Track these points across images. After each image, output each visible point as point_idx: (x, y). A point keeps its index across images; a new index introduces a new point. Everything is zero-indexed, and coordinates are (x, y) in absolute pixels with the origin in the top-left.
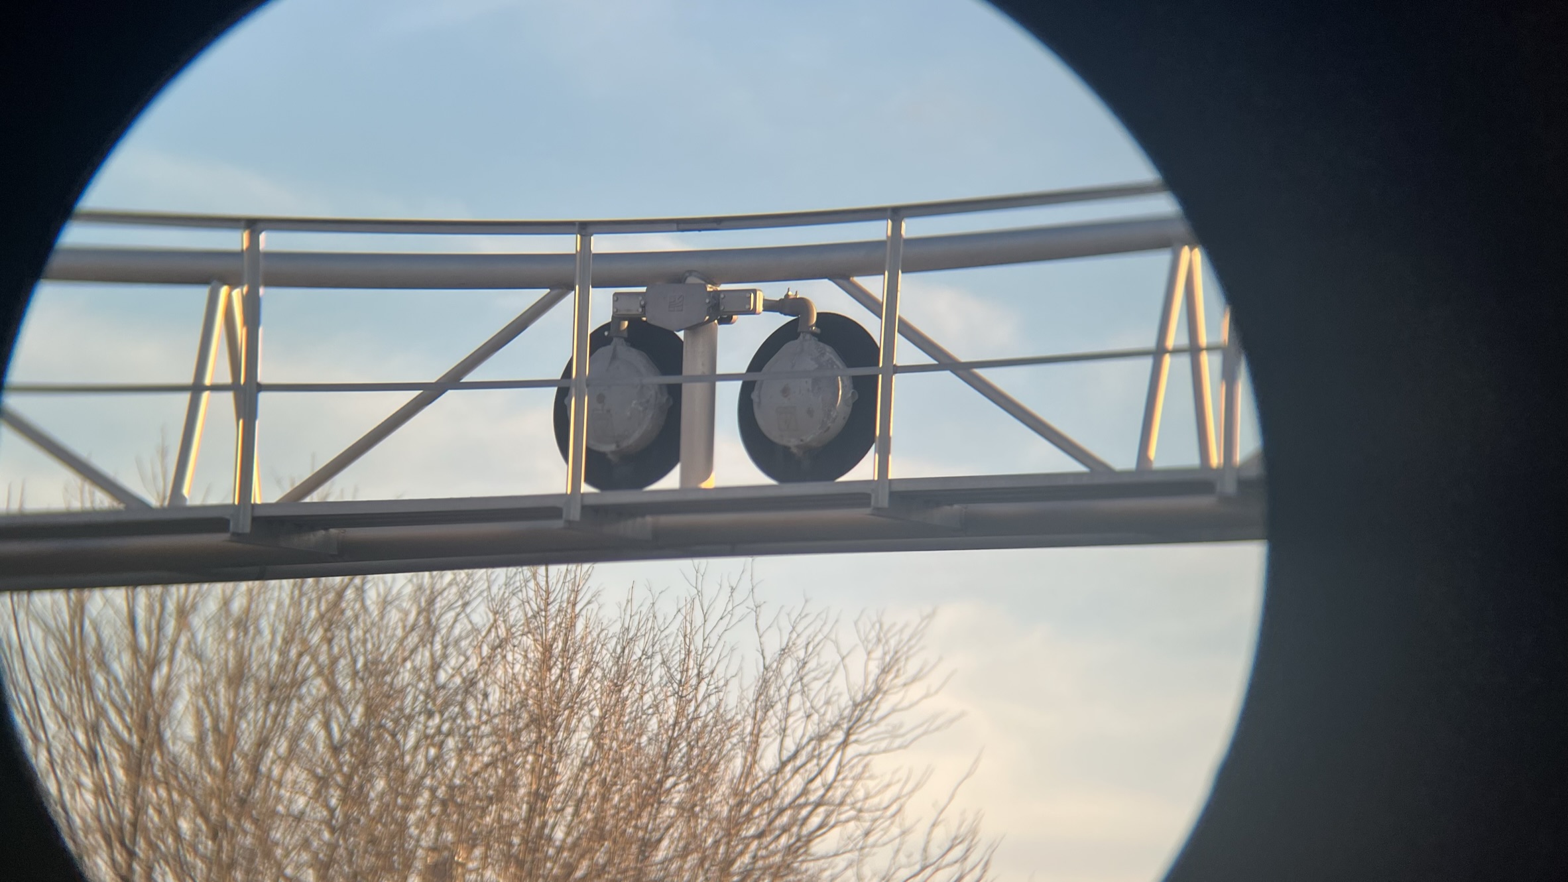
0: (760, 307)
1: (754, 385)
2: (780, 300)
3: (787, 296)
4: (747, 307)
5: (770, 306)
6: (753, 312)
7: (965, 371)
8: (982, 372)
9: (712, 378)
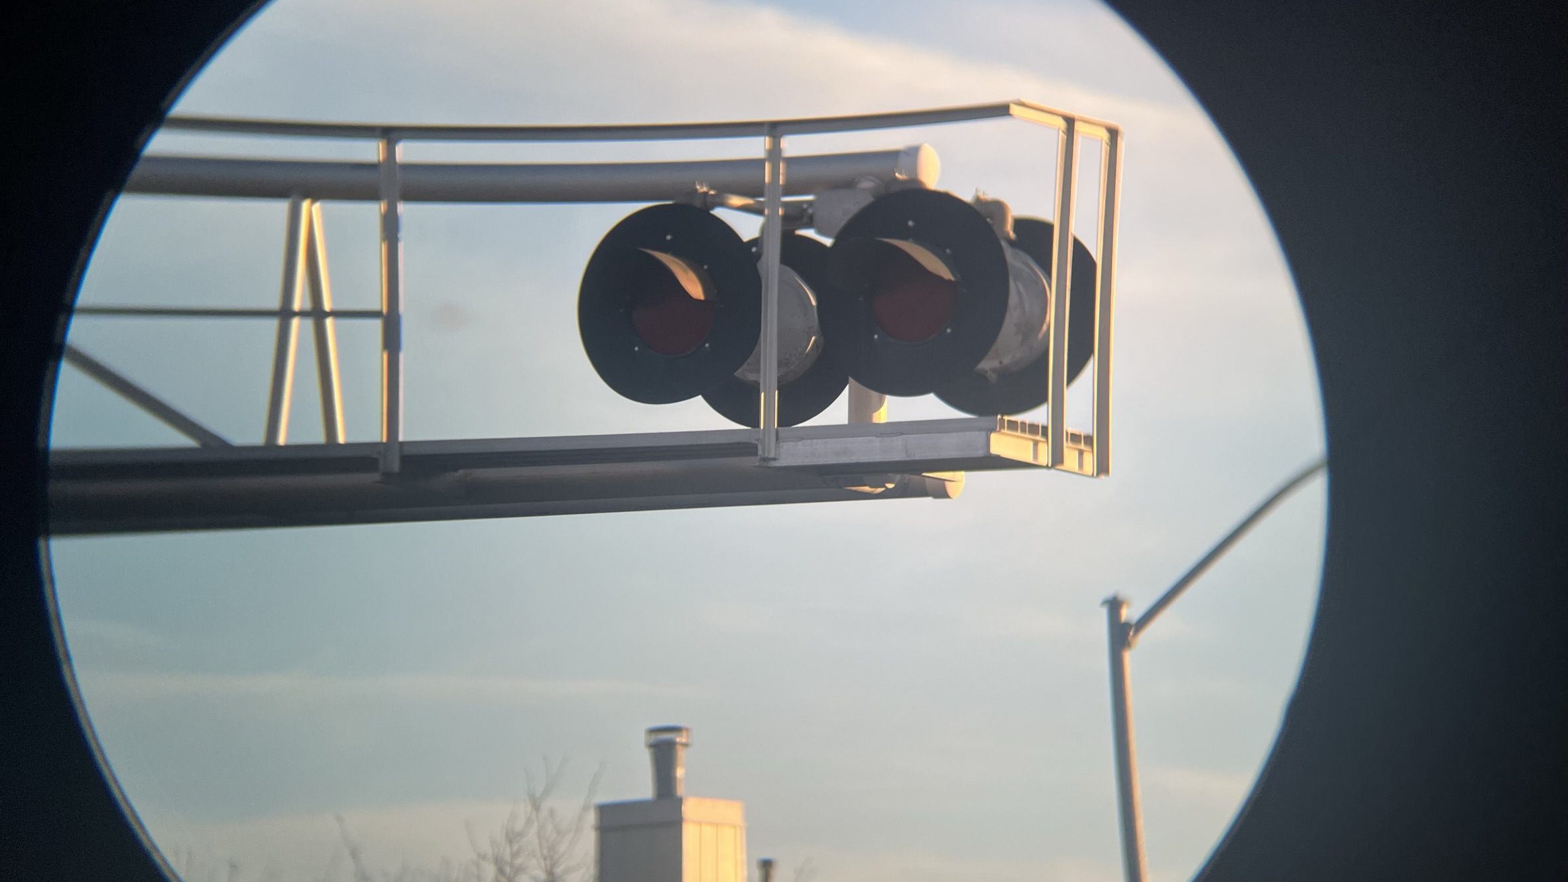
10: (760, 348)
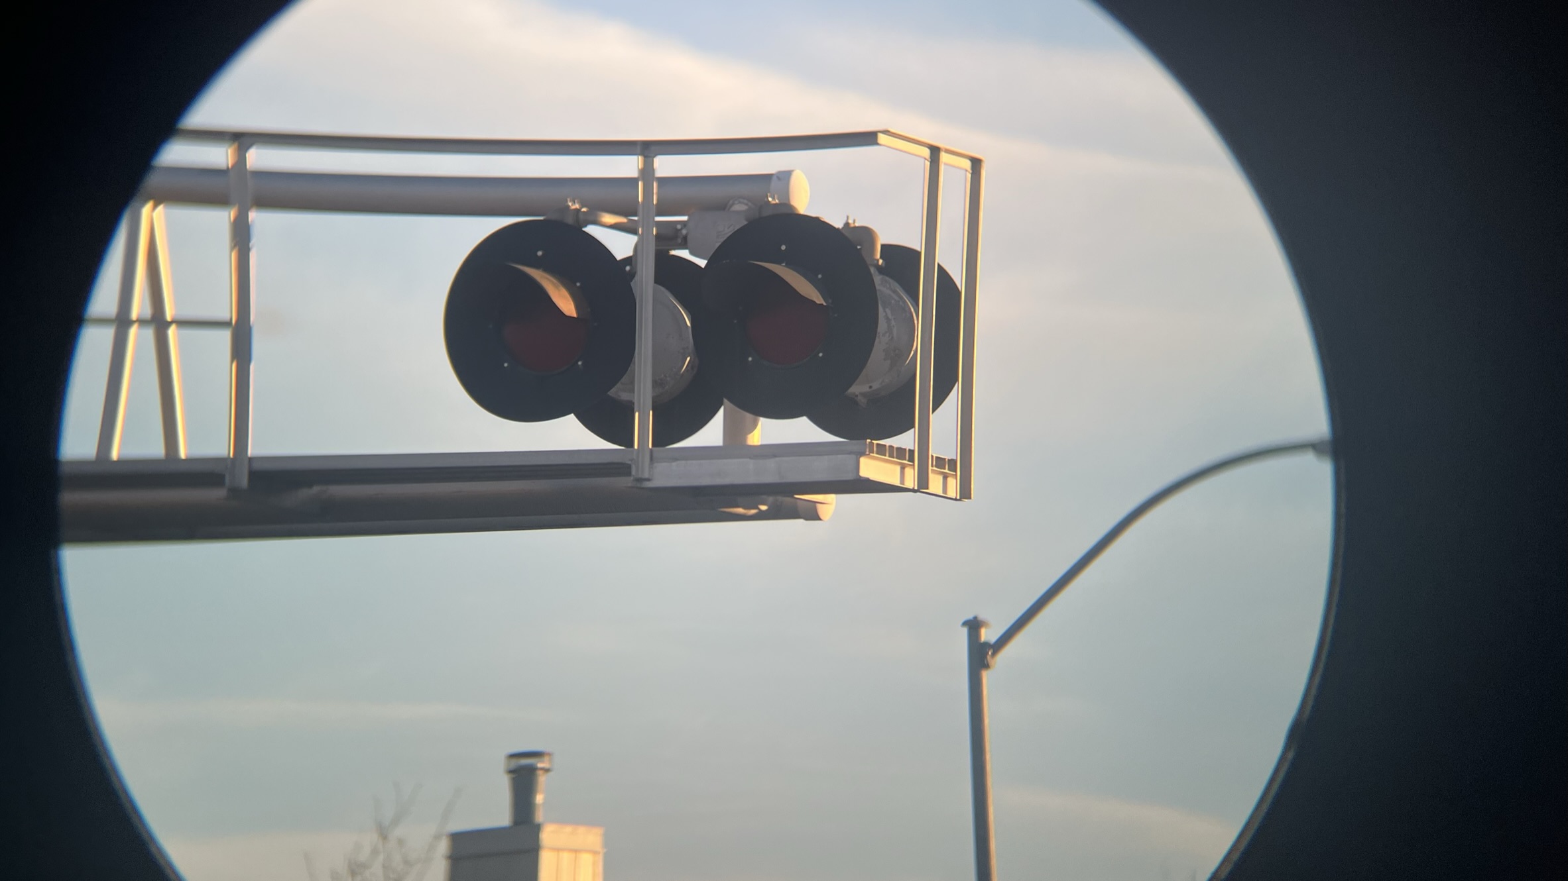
10: (634, 368)
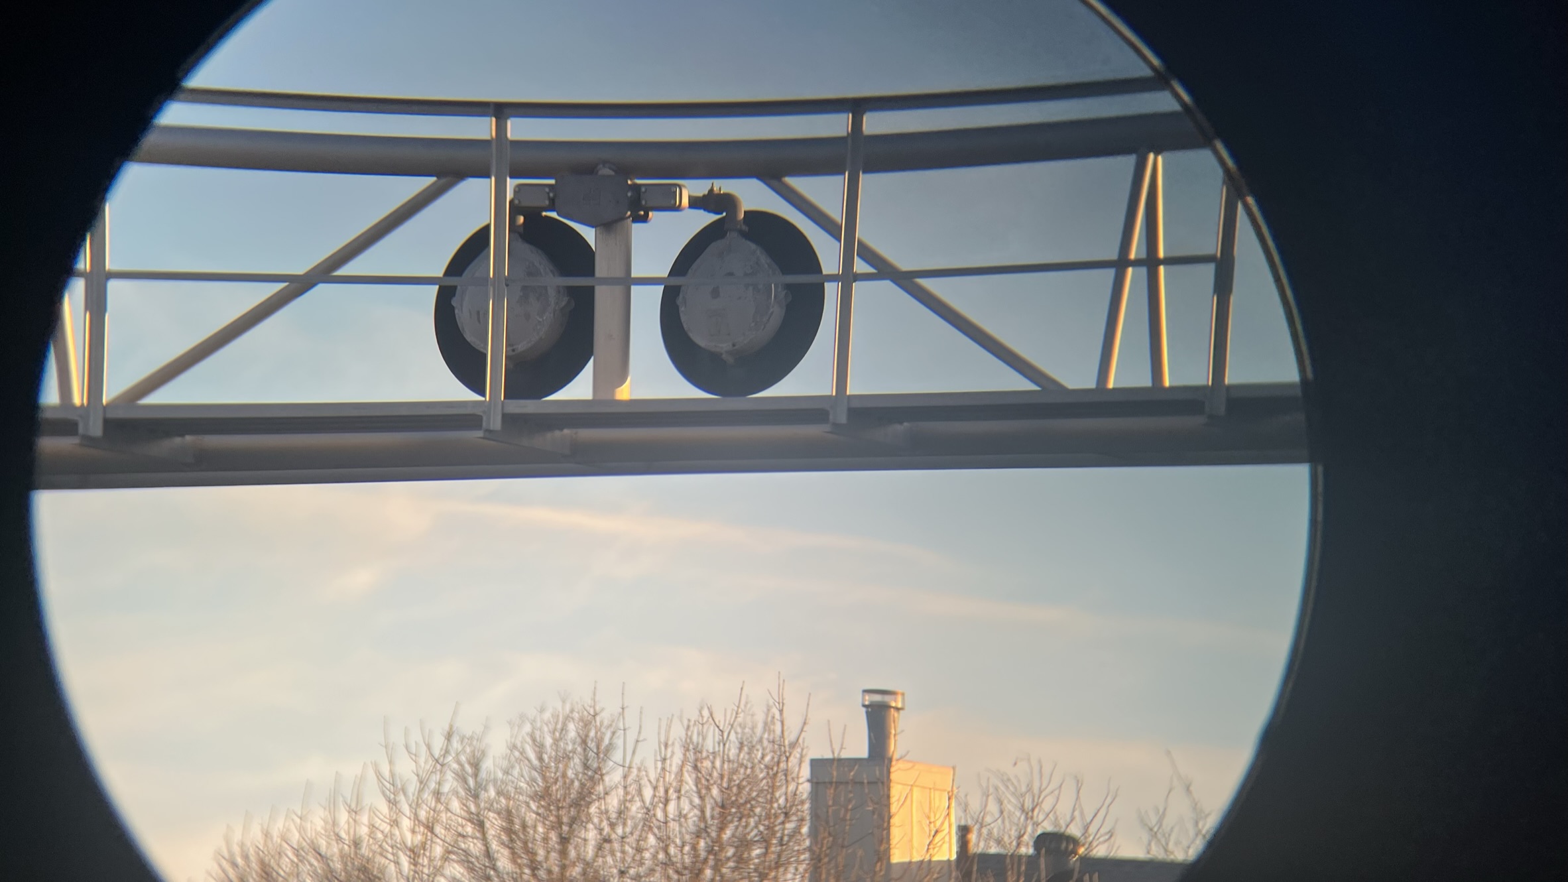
0: (685, 201)
1: (680, 289)
2: (704, 196)
3: (711, 190)
4: (673, 202)
5: (695, 203)
6: (678, 208)
7: (906, 281)
8: (925, 283)
9: (627, 282)
